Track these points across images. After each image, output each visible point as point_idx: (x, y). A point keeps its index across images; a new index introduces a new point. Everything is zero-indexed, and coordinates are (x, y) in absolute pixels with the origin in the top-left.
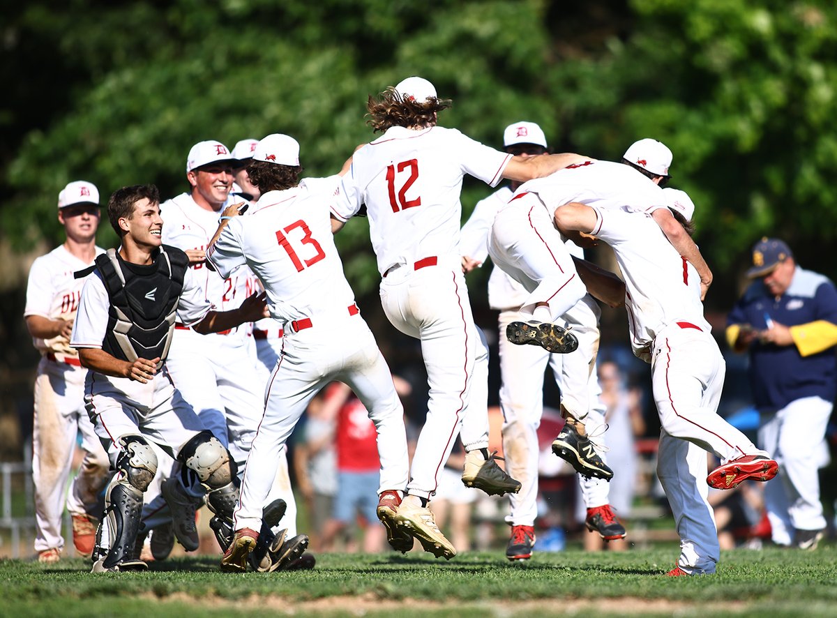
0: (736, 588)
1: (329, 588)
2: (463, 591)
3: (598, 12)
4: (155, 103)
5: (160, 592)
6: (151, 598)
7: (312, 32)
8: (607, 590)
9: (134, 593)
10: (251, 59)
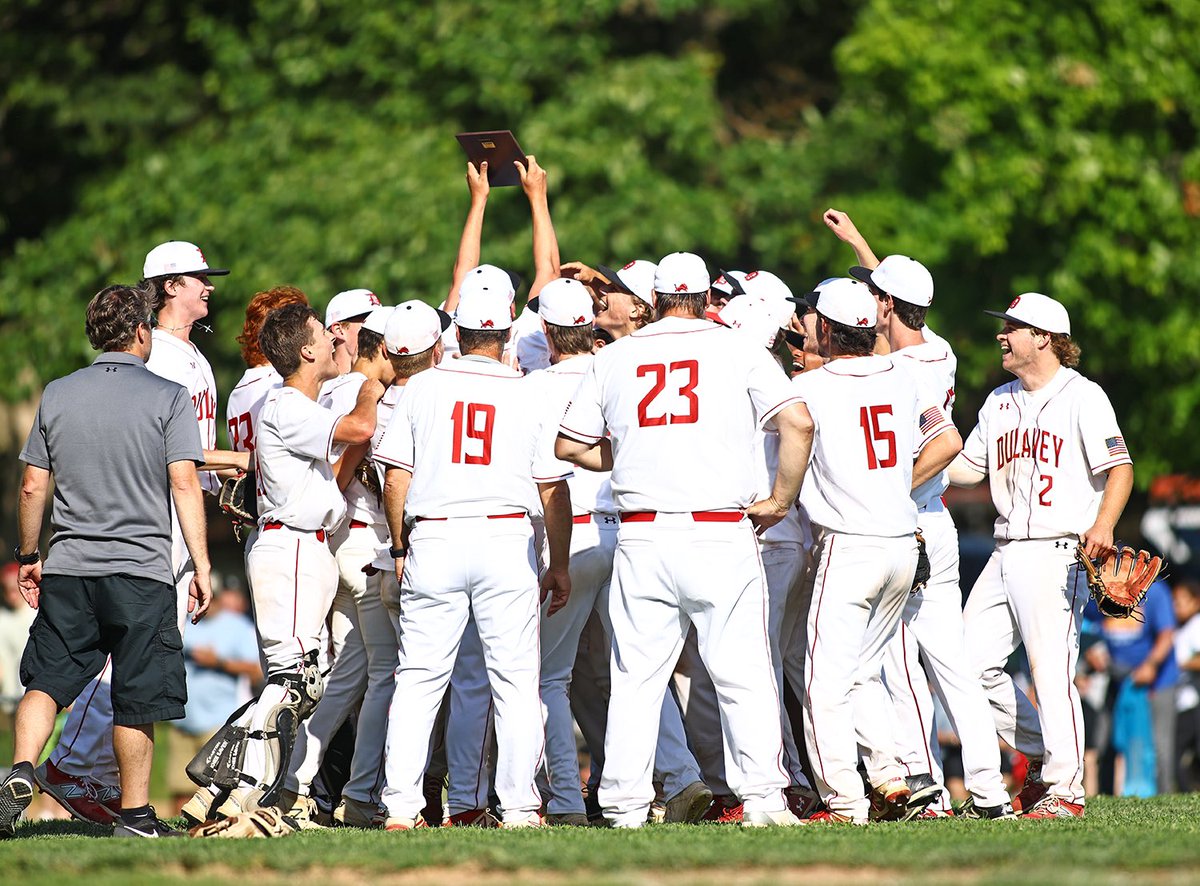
0: (967, 851)
1: (419, 856)
2: (599, 858)
3: (791, 76)
4: (188, 201)
5: (190, 865)
6: (177, 872)
7: (402, 104)
8: (796, 855)
9: (153, 865)
10: (321, 143)
